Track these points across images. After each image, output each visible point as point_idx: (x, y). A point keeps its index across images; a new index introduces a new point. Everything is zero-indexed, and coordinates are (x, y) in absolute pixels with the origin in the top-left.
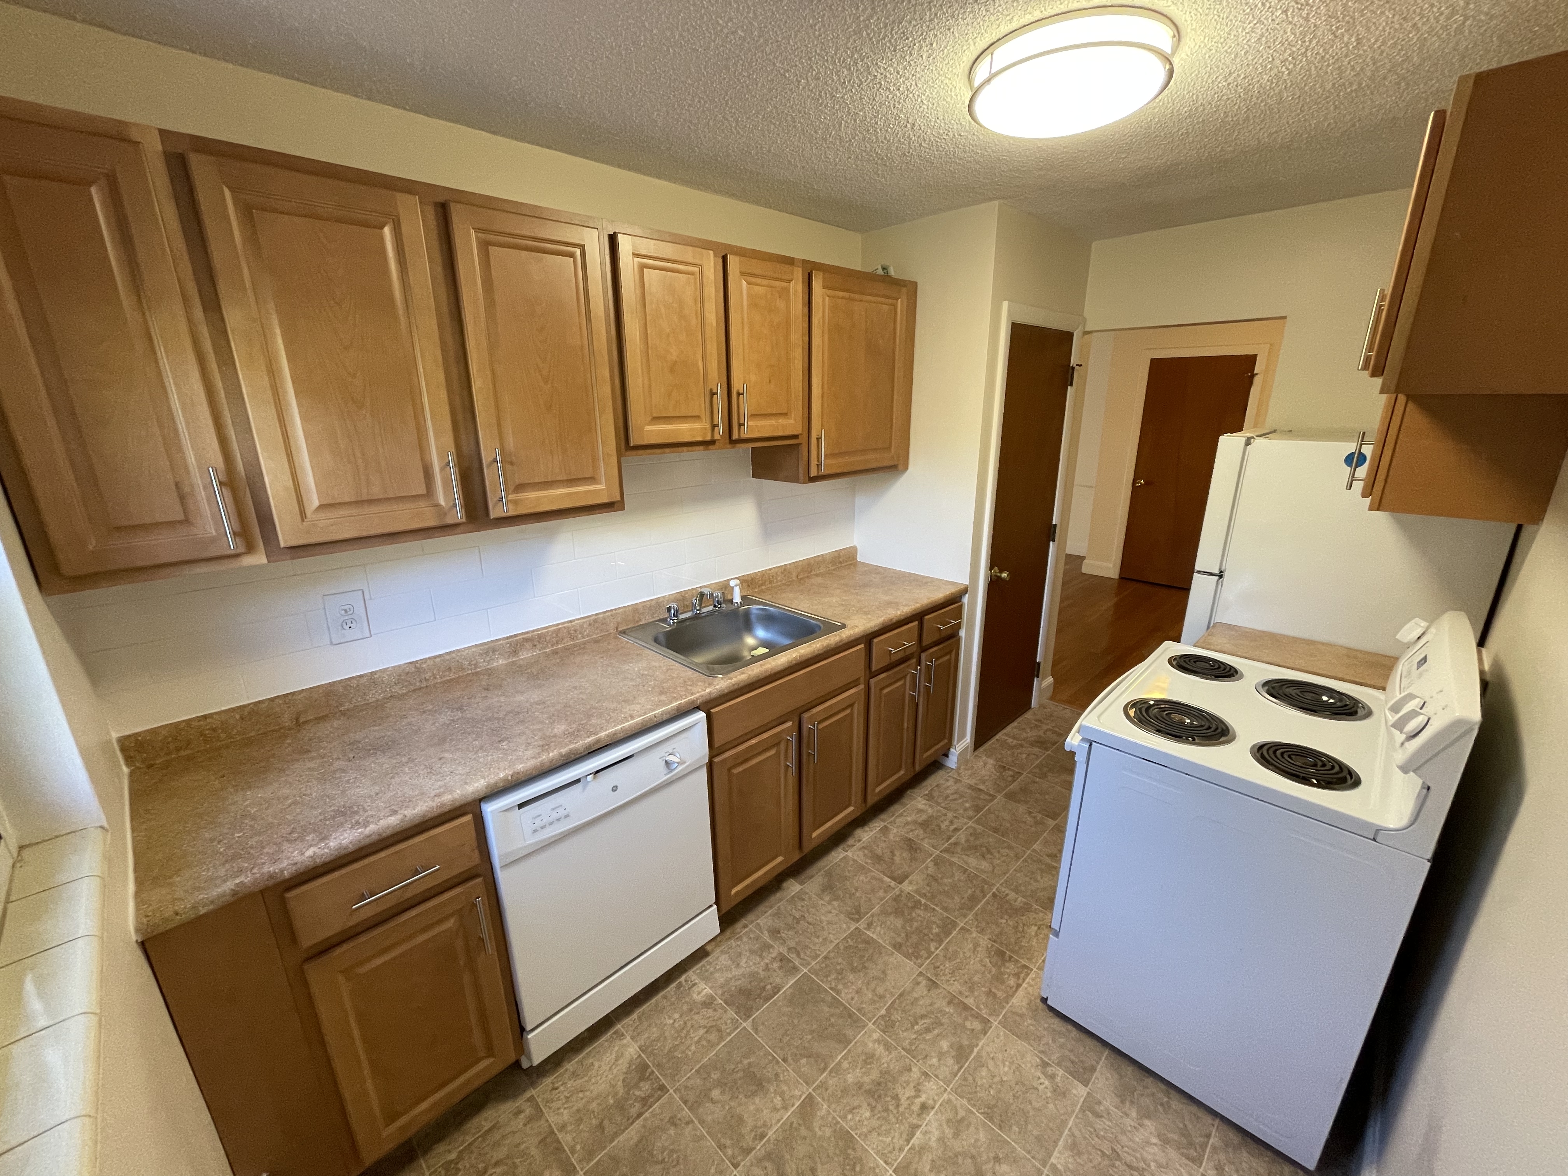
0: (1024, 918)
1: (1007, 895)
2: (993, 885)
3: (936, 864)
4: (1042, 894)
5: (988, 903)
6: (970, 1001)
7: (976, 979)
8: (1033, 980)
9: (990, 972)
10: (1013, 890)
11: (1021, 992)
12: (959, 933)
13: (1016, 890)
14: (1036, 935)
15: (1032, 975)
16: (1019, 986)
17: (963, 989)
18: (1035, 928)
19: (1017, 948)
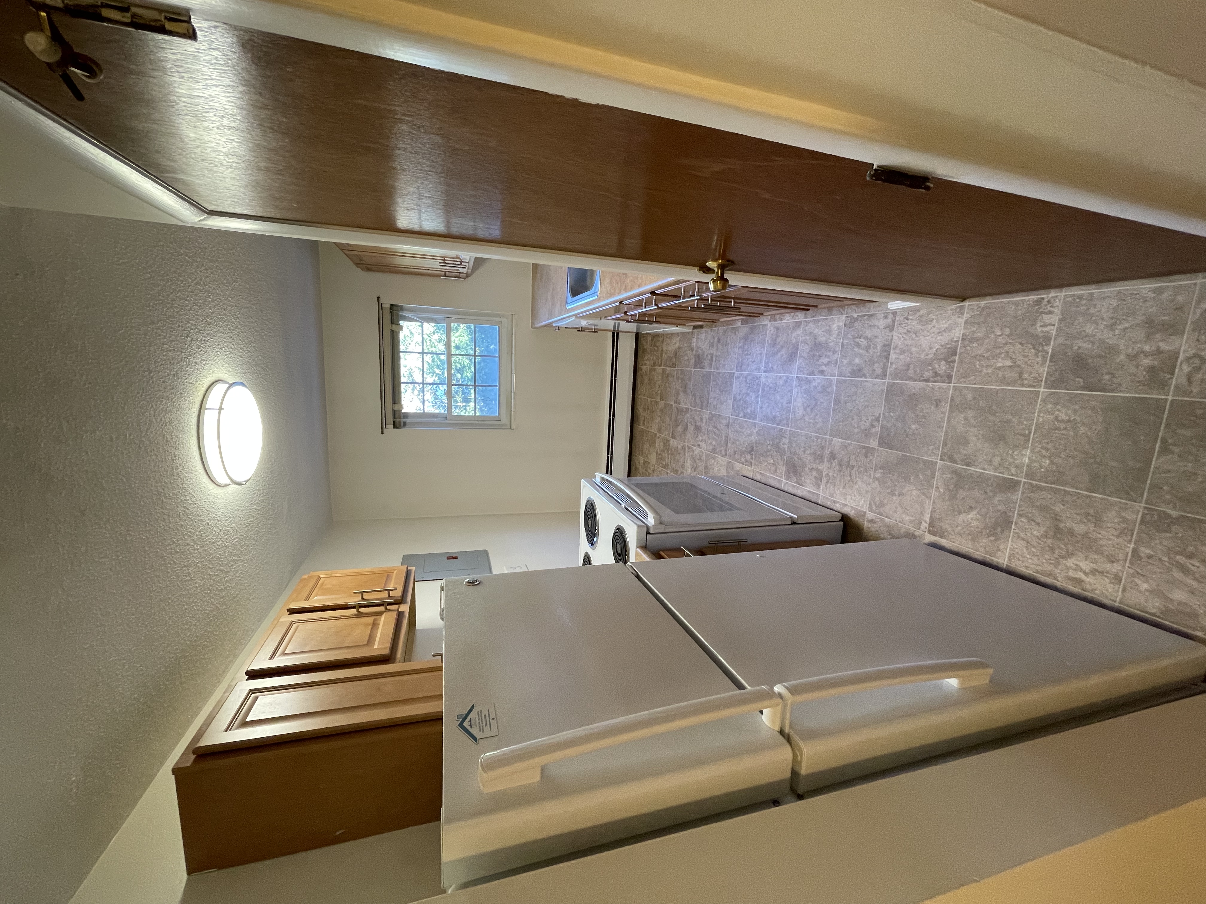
0: (775, 453)
1: (785, 437)
2: (788, 425)
3: (786, 381)
4: (796, 459)
5: (774, 428)
6: (729, 445)
7: (738, 443)
8: (748, 470)
9: (742, 448)
10: (790, 439)
11: (741, 465)
12: (752, 423)
13: (790, 442)
14: (769, 464)
15: (749, 468)
16: (743, 463)
17: (732, 440)
18: (772, 461)
19: (758, 456)
